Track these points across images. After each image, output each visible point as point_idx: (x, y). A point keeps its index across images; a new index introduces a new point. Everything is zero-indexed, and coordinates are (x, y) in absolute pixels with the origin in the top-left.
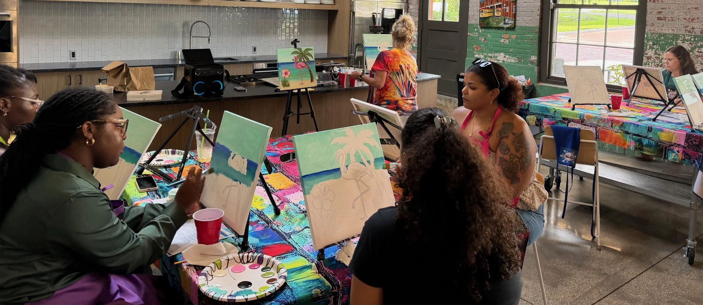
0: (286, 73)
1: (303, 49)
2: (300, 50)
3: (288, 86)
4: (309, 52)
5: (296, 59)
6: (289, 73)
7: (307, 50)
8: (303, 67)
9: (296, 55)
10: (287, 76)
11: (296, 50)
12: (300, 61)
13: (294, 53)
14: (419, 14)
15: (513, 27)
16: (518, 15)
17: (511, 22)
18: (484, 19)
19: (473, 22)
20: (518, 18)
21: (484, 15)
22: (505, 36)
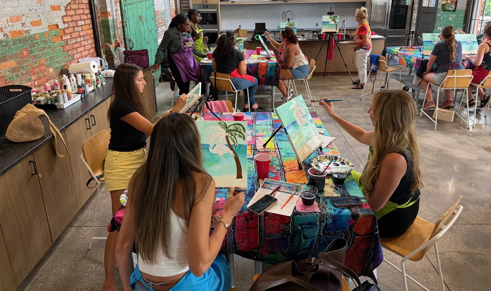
1: (292, 22)
4: (294, 24)
7: (293, 23)
13: (287, 24)
14: (419, 2)
15: (454, 11)
16: (458, 2)
17: (454, 7)
18: (443, 5)
19: (440, 7)
20: (458, 4)
21: (444, 2)
22: (451, 16)
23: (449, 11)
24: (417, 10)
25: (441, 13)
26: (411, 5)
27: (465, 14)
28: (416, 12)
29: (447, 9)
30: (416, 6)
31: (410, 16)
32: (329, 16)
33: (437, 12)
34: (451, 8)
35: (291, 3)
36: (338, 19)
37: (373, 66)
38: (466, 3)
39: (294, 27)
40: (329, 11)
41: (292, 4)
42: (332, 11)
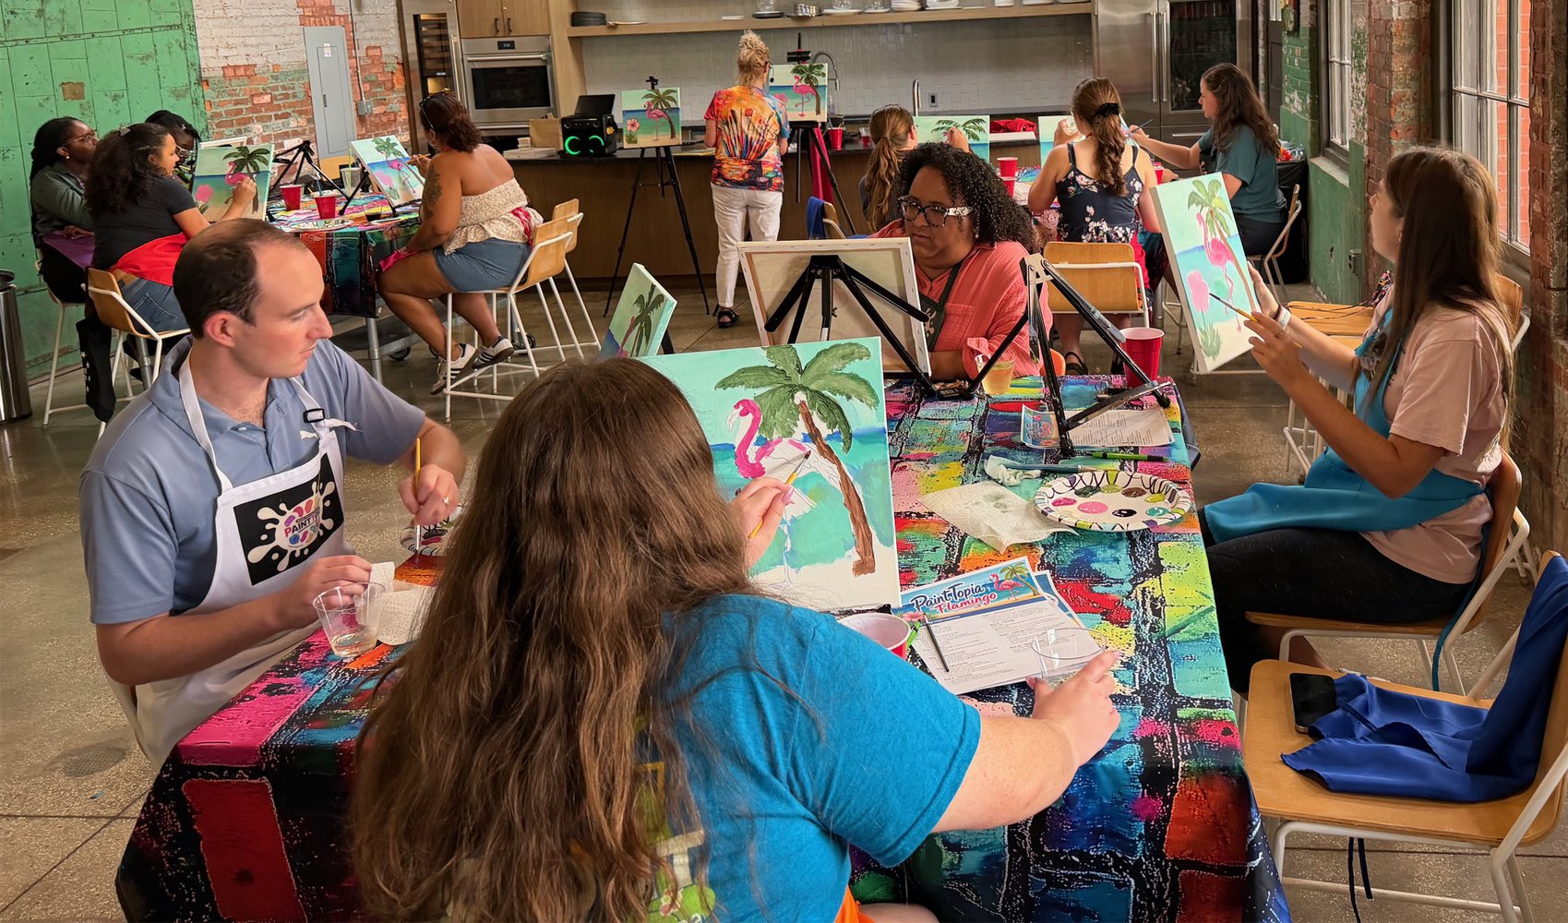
0: (633, 125)
1: (662, 91)
2: (657, 92)
3: (636, 142)
5: (649, 105)
6: (638, 125)
7: (668, 92)
8: (659, 117)
9: (650, 99)
10: (634, 130)
11: (652, 93)
12: (656, 108)
13: (647, 96)
14: (1263, 7)
15: (1297, 30)
17: (1292, 18)
18: (1283, 11)
20: (1301, 7)
22: (1297, 50)
23: (1292, 33)
24: (1262, 36)
25: (1286, 43)
26: (1248, 19)
28: (1262, 42)
30: (1261, 19)
31: (1250, 60)
32: (792, 66)
33: (1283, 41)
34: (1291, 23)
35: (820, 24)
36: (824, 75)
39: (672, 105)
40: (795, 49)
41: (824, 27)
42: (803, 49)
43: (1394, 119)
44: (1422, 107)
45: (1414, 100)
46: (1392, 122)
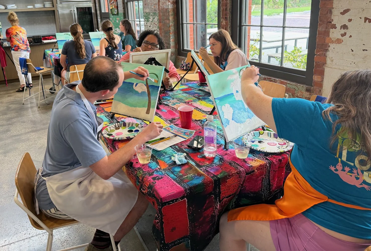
14: (99, 9)
15: (118, 14)
16: (118, 7)
17: (116, 11)
18: (111, 10)
19: (110, 12)
20: (119, 8)
21: (111, 8)
22: (117, 19)
23: (115, 15)
24: (99, 16)
25: (112, 17)
26: (95, 12)
27: (124, 16)
28: (99, 18)
29: (114, 14)
30: (98, 12)
31: (96, 22)
33: (110, 17)
34: (116, 12)
37: (23, 69)
38: (122, 7)
43: (170, 30)
44: (175, 27)
45: (174, 26)
46: (170, 31)
